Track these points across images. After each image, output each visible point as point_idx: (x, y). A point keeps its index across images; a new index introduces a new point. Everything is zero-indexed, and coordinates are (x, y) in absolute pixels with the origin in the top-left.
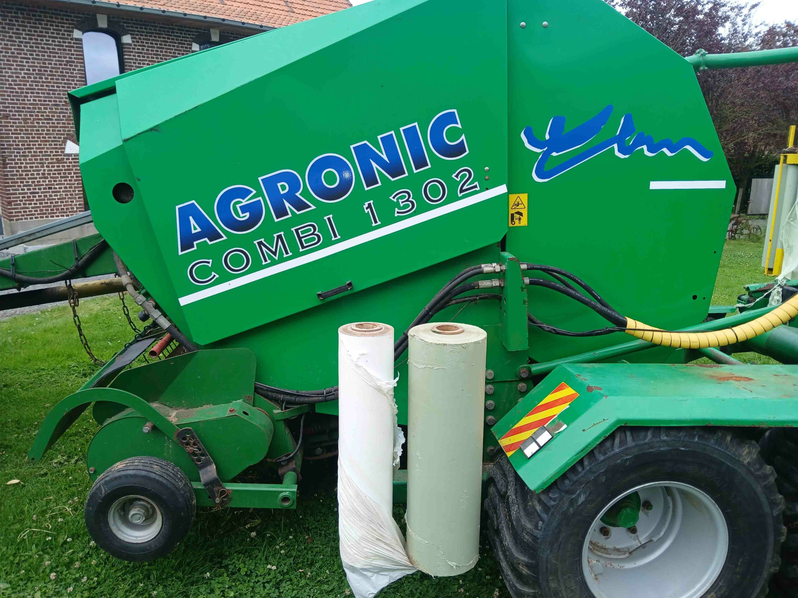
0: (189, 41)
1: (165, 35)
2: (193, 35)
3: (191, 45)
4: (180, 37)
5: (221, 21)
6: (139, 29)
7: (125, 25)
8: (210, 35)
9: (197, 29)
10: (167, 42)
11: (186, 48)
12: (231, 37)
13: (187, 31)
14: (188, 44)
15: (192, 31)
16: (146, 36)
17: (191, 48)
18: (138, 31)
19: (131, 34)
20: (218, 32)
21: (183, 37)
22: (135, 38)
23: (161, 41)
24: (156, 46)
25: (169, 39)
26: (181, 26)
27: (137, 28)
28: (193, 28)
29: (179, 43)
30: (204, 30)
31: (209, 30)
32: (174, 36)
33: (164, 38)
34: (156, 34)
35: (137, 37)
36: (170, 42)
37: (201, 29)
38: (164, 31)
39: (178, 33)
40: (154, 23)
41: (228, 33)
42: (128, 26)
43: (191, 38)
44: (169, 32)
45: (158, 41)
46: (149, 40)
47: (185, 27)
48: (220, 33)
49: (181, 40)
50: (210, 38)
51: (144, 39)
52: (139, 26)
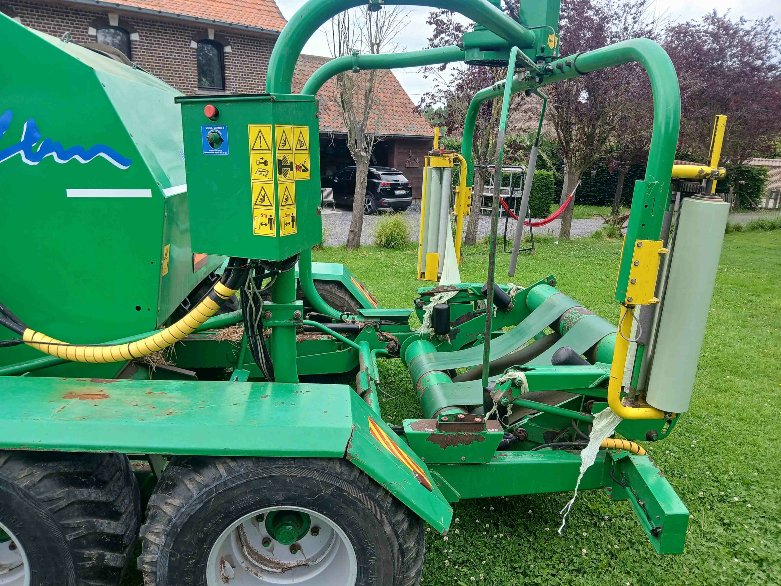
0: (85, 25)
1: (59, 18)
2: (90, 19)
3: (87, 29)
4: (75, 21)
5: (115, 6)
6: (29, 12)
7: (14, 7)
8: (108, 19)
9: (94, 13)
10: (61, 26)
11: (82, 32)
12: (131, 22)
13: (83, 15)
14: (84, 29)
15: (88, 16)
16: (38, 19)
17: (87, 32)
18: (28, 14)
19: (21, 17)
20: (116, 16)
21: (78, 21)
22: (26, 21)
23: (54, 25)
24: (48, 29)
25: (63, 22)
26: (76, 10)
27: (27, 10)
28: (90, 12)
29: (74, 27)
30: (102, 14)
31: (107, 15)
32: (69, 20)
33: (58, 22)
34: (49, 17)
35: (28, 20)
36: (64, 26)
37: (98, 14)
38: (58, 15)
39: (72, 17)
40: (47, 6)
41: (128, 18)
42: (16, 9)
43: (87, 22)
44: (62, 15)
45: (51, 24)
46: (41, 23)
47: (81, 11)
48: (119, 17)
49: (77, 24)
50: (109, 22)
51: (35, 22)
52: (29, 9)
